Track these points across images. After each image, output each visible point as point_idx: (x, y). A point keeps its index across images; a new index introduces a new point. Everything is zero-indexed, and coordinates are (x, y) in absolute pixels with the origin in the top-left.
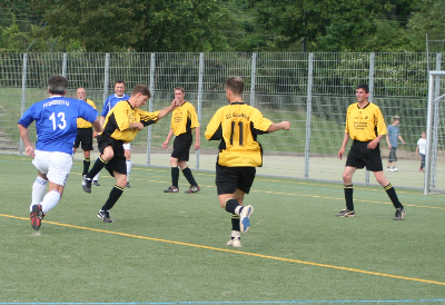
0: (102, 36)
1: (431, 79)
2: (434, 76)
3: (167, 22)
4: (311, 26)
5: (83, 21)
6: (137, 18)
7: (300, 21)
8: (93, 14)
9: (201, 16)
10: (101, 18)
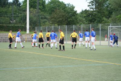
0: (60, 23)
1: (109, 28)
2: (110, 27)
3: (70, 21)
4: (93, 20)
5: (57, 21)
6: (66, 20)
7: (92, 20)
8: (59, 20)
9: (76, 19)
10: (60, 20)
